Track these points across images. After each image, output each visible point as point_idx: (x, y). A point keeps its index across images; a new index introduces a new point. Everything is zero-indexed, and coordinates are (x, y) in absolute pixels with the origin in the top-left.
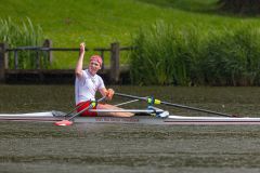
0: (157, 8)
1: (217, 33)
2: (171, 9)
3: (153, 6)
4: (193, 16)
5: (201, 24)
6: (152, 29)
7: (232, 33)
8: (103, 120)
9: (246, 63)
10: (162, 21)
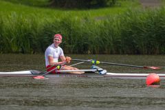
0: (11, 4)
1: (50, 20)
2: (20, 5)
3: (9, 3)
4: (34, 9)
5: (39, 14)
6: (8, 18)
7: (59, 20)
8: (64, 76)
9: (68, 39)
10: (15, 13)
